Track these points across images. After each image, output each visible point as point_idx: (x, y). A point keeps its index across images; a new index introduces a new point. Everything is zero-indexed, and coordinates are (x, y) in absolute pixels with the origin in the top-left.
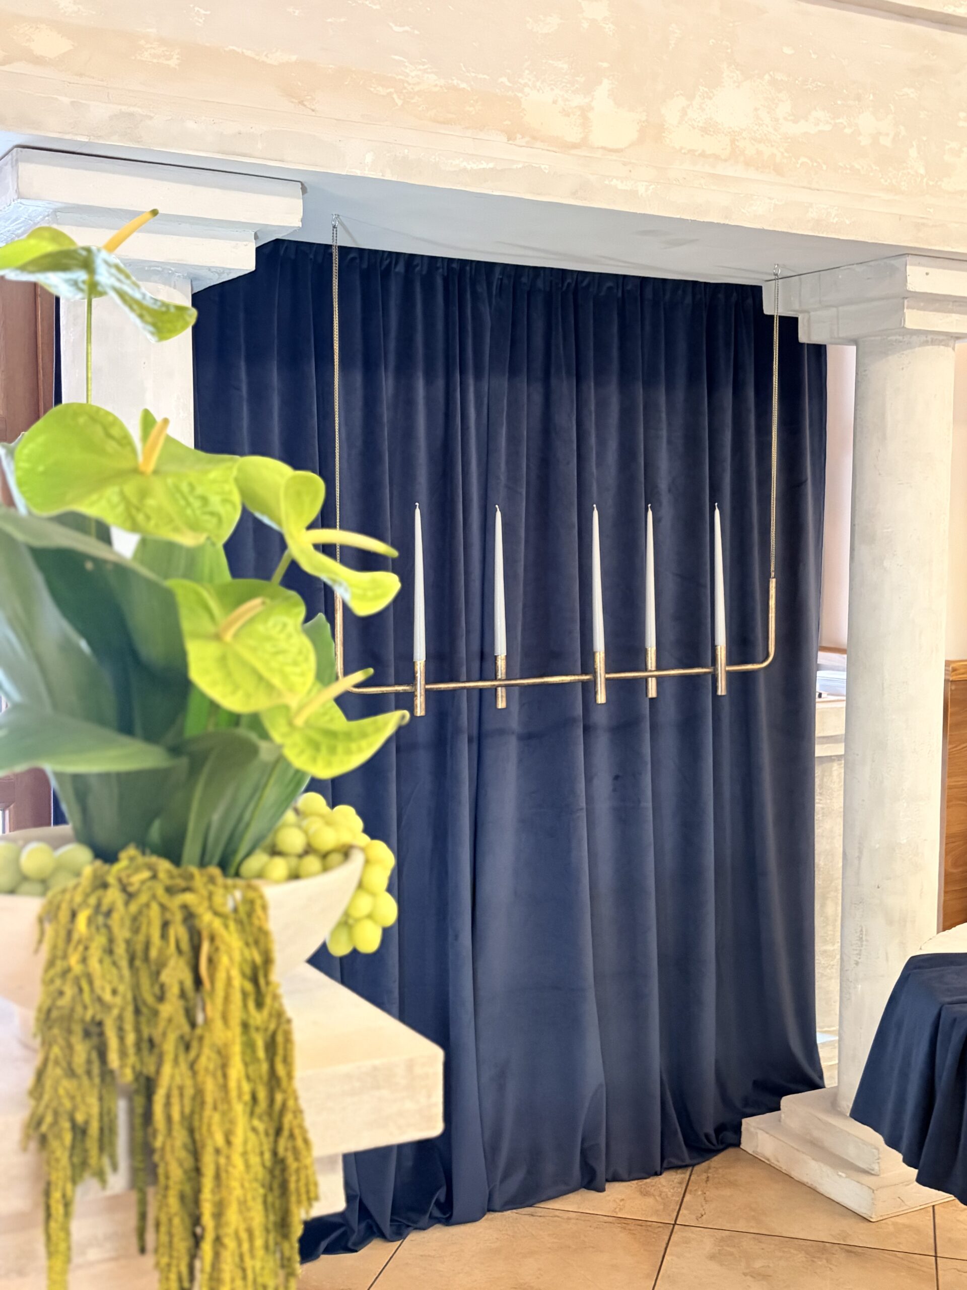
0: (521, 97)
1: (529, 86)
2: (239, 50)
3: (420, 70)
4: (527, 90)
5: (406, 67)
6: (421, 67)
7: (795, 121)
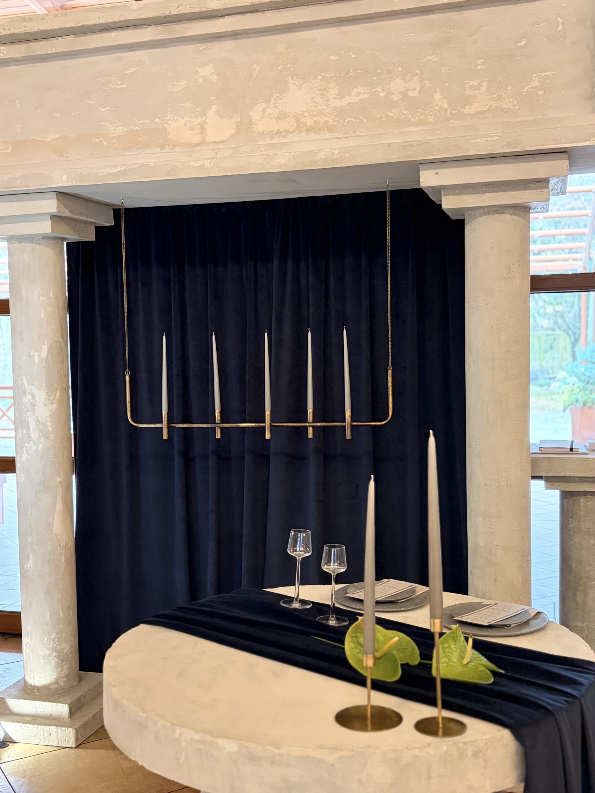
0: (167, 127)
1: (170, 120)
2: (35, 138)
3: (115, 126)
4: (169, 122)
5: (108, 127)
6: (115, 125)
7: (341, 98)
